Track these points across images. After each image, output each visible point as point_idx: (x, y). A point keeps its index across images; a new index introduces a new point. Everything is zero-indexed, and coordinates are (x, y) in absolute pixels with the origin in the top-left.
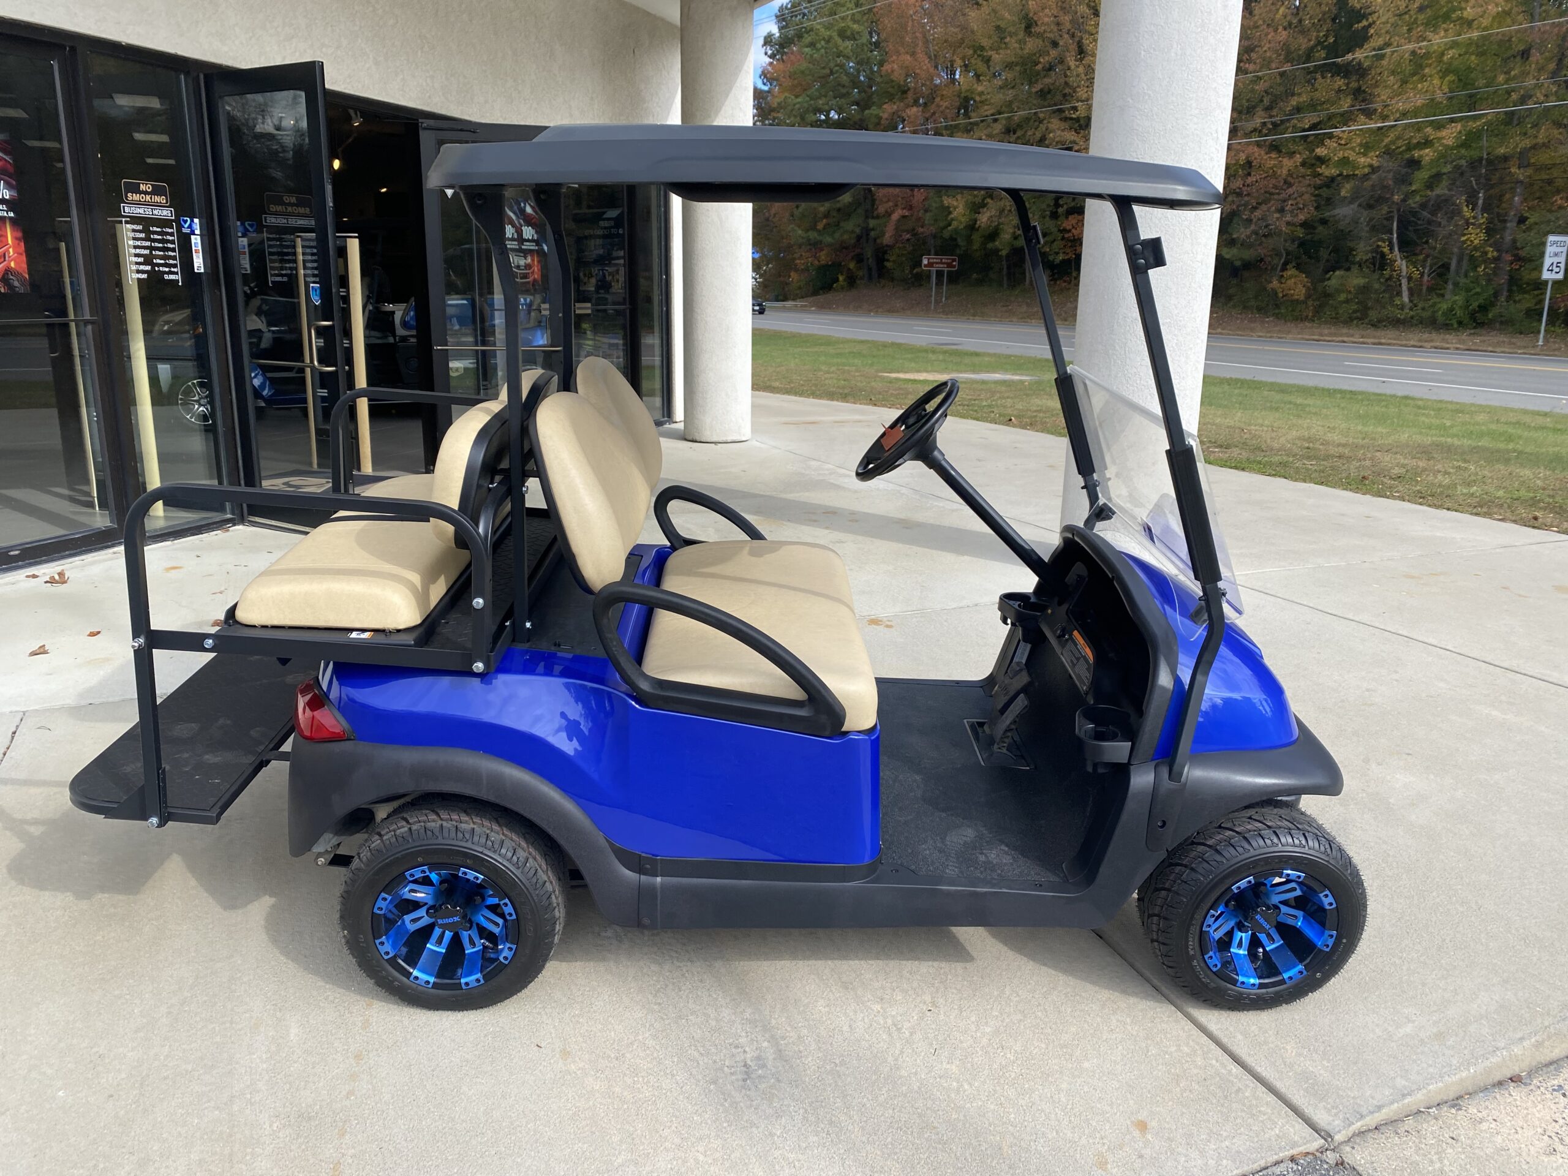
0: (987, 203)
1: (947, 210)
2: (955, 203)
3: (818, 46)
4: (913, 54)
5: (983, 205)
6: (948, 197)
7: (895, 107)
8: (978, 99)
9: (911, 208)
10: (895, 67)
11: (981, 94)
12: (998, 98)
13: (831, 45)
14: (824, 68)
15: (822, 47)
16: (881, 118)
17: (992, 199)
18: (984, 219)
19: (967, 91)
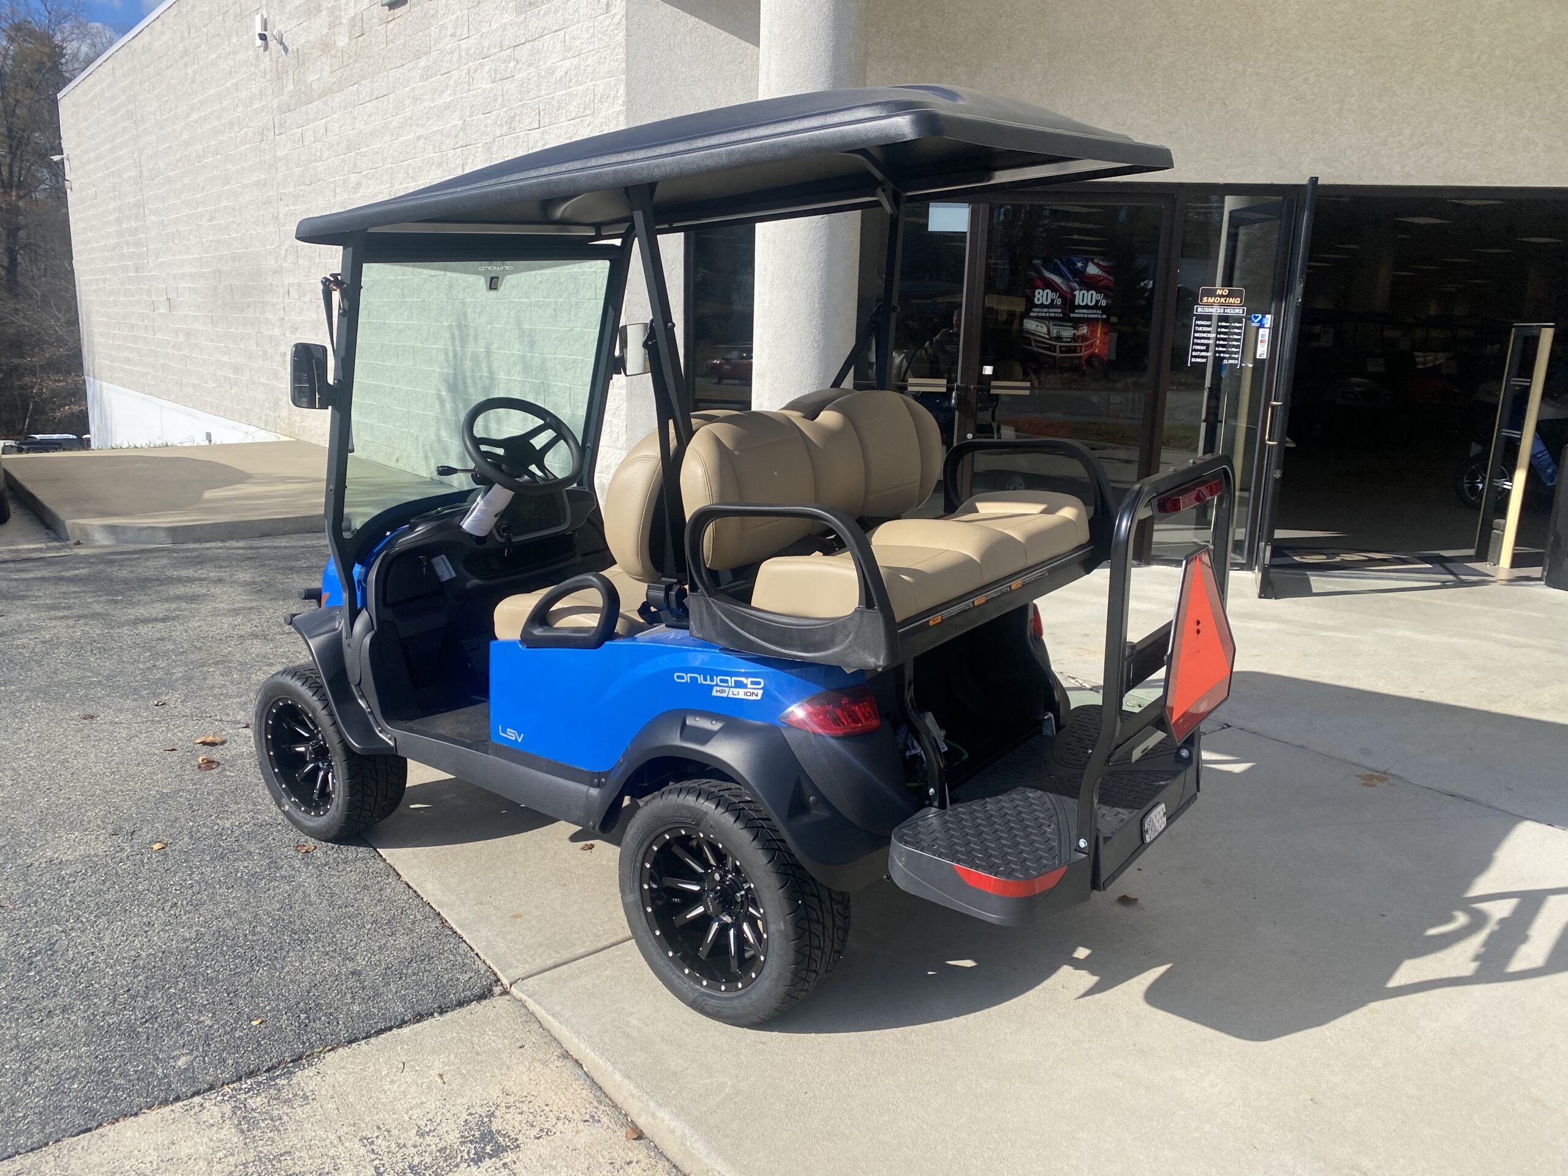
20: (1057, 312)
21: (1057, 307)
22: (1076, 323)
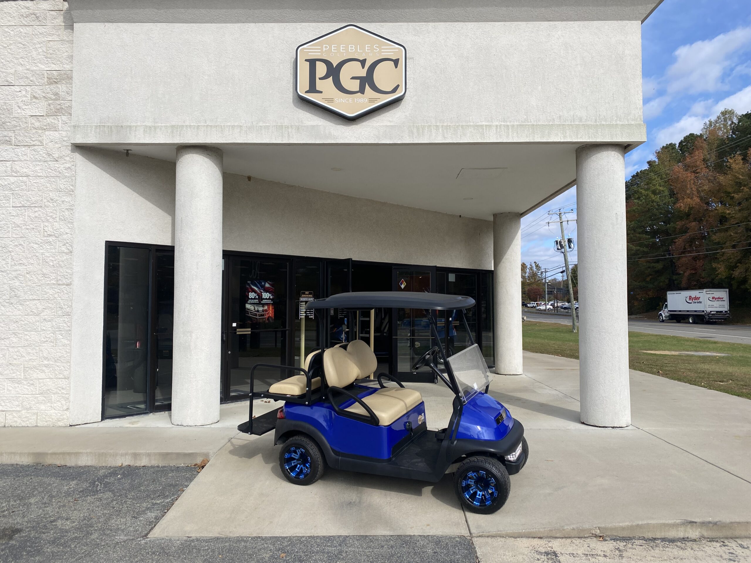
0: (738, 266)
1: (715, 269)
2: (720, 266)
3: (642, 198)
4: (692, 198)
5: (736, 267)
6: (715, 263)
7: (684, 222)
8: (727, 216)
9: (695, 269)
10: (682, 205)
11: (729, 214)
12: (739, 215)
13: (648, 197)
14: (645, 208)
15: (644, 199)
16: (676, 228)
17: (741, 264)
18: (736, 273)
19: (722, 213)
20: (256, 301)
21: (256, 299)
22: (263, 305)
